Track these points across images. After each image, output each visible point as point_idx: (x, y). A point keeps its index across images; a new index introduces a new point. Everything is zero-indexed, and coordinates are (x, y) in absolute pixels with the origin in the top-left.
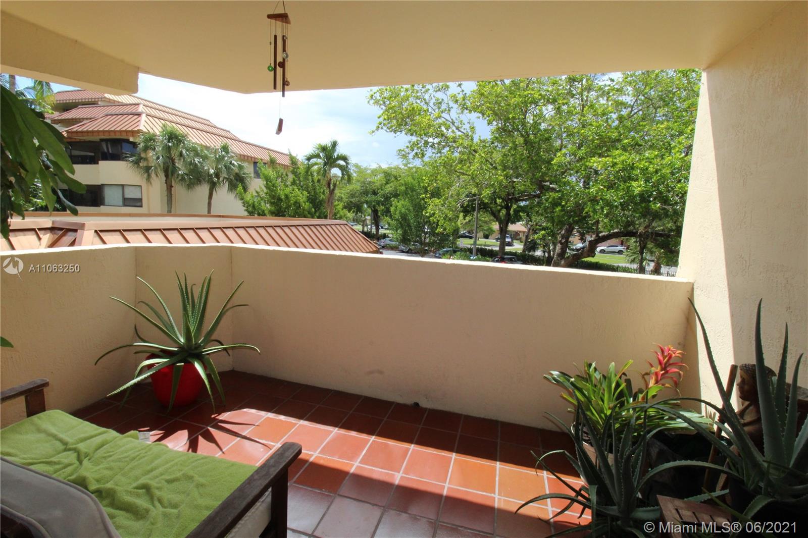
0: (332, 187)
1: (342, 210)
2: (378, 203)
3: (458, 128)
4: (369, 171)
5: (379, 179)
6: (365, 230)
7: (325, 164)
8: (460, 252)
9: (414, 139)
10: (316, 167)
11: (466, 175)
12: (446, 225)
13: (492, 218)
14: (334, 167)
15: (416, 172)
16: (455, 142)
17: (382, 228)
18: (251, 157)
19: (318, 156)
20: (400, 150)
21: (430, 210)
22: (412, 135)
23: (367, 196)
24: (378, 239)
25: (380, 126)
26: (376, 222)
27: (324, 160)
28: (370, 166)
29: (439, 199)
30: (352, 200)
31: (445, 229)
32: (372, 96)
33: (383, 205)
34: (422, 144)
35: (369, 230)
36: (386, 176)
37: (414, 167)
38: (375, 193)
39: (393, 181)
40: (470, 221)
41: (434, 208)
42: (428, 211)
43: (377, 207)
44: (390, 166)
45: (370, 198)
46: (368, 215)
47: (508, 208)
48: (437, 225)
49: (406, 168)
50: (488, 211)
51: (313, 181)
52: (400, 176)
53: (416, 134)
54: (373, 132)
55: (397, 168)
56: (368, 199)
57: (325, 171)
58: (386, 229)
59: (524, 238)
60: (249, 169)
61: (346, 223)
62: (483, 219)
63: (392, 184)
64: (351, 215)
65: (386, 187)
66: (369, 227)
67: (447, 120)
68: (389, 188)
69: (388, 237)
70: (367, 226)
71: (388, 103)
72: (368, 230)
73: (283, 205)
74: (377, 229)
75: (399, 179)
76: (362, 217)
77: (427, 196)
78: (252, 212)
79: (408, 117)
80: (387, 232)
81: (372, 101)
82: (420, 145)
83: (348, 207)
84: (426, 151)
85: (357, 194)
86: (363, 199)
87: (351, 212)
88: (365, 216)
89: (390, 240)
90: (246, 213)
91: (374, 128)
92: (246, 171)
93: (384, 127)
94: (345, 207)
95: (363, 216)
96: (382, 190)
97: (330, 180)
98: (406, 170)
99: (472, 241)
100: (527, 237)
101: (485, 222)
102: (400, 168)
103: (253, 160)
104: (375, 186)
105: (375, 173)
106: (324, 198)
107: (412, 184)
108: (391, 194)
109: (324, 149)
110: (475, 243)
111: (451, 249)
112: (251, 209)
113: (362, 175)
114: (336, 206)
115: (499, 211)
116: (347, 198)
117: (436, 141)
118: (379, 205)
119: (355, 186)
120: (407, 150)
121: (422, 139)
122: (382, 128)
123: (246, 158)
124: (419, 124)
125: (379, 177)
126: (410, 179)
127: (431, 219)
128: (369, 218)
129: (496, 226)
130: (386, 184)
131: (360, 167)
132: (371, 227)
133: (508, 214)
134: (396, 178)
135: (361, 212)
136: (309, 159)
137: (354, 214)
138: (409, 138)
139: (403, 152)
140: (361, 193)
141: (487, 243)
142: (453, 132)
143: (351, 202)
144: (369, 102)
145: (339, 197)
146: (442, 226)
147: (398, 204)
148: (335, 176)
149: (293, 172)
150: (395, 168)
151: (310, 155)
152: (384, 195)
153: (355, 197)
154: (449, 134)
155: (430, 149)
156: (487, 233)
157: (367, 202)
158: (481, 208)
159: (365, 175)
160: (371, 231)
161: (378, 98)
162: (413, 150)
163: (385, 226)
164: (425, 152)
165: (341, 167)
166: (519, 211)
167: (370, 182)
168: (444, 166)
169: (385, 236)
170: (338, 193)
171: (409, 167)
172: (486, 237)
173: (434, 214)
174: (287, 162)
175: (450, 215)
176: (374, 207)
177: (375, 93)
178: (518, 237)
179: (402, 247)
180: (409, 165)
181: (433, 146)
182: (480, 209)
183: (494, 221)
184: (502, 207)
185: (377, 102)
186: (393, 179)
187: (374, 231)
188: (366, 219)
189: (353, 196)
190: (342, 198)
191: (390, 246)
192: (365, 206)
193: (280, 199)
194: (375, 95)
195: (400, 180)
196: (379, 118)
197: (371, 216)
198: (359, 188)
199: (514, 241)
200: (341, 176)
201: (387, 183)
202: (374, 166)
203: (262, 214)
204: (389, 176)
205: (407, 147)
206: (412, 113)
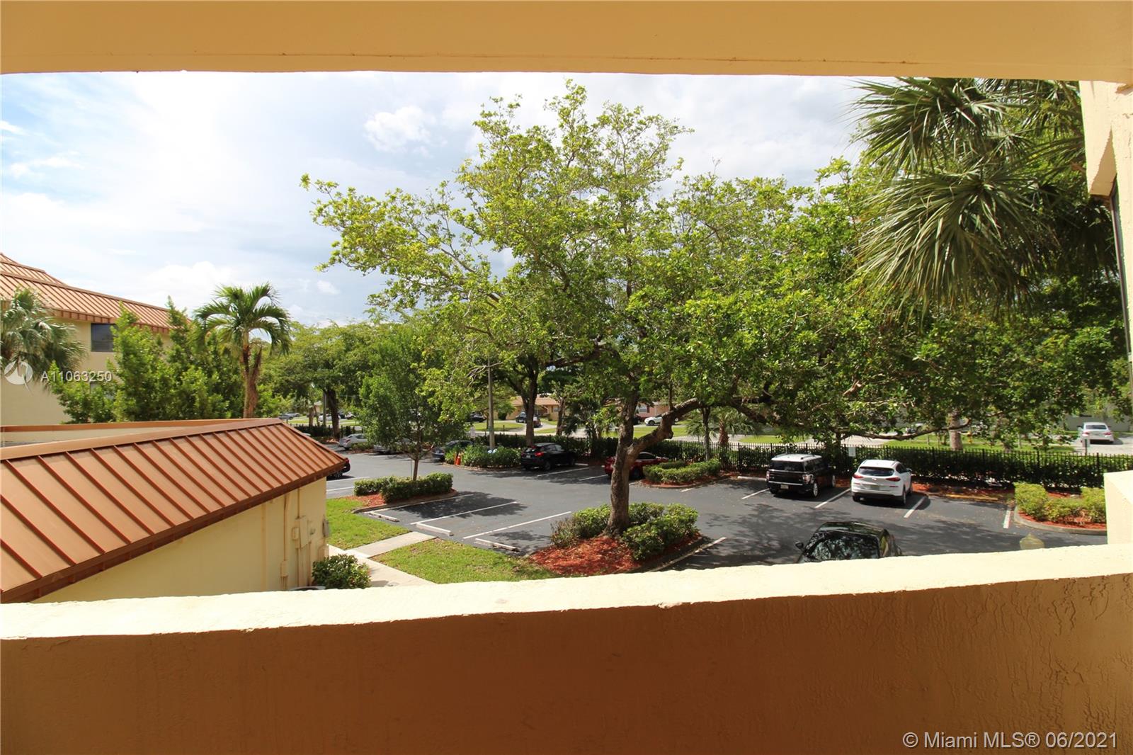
0: (252, 361)
1: (273, 396)
2: (335, 380)
3: (463, 264)
4: (317, 333)
5: (335, 343)
6: (315, 423)
7: (238, 323)
8: (471, 446)
9: (396, 278)
10: (219, 328)
11: (480, 331)
12: (454, 408)
13: (511, 390)
14: (254, 327)
15: (394, 332)
16: (461, 283)
17: (343, 417)
18: (86, 315)
19: (223, 309)
20: (373, 296)
21: (426, 387)
22: (392, 272)
23: (315, 370)
24: (338, 437)
25: (337, 257)
26: (332, 408)
27: (236, 317)
28: (318, 325)
29: (441, 368)
30: (289, 378)
31: (452, 415)
32: (321, 210)
33: (342, 383)
34: (409, 286)
35: (321, 424)
36: (345, 340)
37: (390, 325)
38: (328, 365)
39: (358, 347)
40: (481, 397)
41: (433, 383)
42: (425, 388)
43: (333, 387)
44: (353, 323)
45: (321, 373)
46: (319, 399)
47: (533, 377)
48: (440, 410)
49: (377, 326)
50: (505, 382)
51: (215, 353)
52: (369, 339)
53: (399, 271)
54: (324, 267)
55: (364, 326)
56: (317, 375)
57: (239, 333)
58: (348, 418)
59: (555, 415)
60: (81, 337)
61: (280, 421)
62: (497, 393)
63: (356, 351)
64: (288, 402)
65: (347, 355)
66: (321, 417)
67: (446, 252)
68: (352, 357)
69: (354, 432)
70: (316, 416)
71: (348, 223)
72: (318, 423)
73: (156, 396)
74: (335, 421)
75: (367, 342)
76: (307, 403)
77: (421, 365)
78: (82, 415)
79: (385, 245)
80: (351, 423)
81: (321, 219)
82: (407, 288)
83: (283, 390)
84: (418, 297)
85: (298, 369)
86: (309, 376)
87: (289, 397)
88: (312, 402)
89: (359, 437)
90: (69, 418)
91: (327, 262)
92: (71, 340)
93: (343, 260)
94: (276, 391)
95: (309, 402)
96: (340, 360)
97: (248, 349)
98: (379, 329)
99: (484, 425)
100: (560, 413)
101: (501, 397)
102: (369, 326)
103: (90, 319)
104: (328, 355)
105: (326, 334)
106: (238, 380)
107: (392, 349)
108: (355, 366)
109: (236, 296)
110: (491, 429)
111: (457, 441)
112: (79, 409)
113: (304, 338)
114: (261, 392)
115: (522, 381)
116: (280, 376)
117: (430, 281)
118: (336, 383)
119: (296, 357)
120: (386, 297)
121: (409, 279)
122: (340, 261)
123: (74, 316)
124: (404, 254)
125: (334, 340)
126: (386, 343)
127: (428, 400)
128: (319, 403)
129: (517, 401)
130: (346, 351)
131: (302, 327)
132: (324, 418)
133: (534, 384)
134: (362, 341)
135: (305, 396)
136: (204, 315)
137: (293, 401)
138: (388, 276)
139: (378, 299)
140: (304, 367)
141: (506, 427)
142: (457, 270)
143: (287, 381)
144: (315, 219)
145: (265, 374)
146: (448, 410)
147: (371, 381)
148: (257, 342)
149: (177, 338)
150: (360, 327)
151: (208, 308)
152: (344, 368)
153: (294, 373)
154: (451, 272)
155: (423, 293)
156: (503, 412)
157: (315, 380)
158: (496, 379)
159: (310, 339)
160: (324, 425)
161: (332, 214)
162: (396, 296)
163: (347, 414)
164: (416, 300)
165: (269, 327)
166: (550, 380)
167: (320, 349)
168: (449, 319)
169: (348, 431)
170: (263, 370)
171: (383, 325)
172: (503, 417)
173: (434, 392)
174: (163, 321)
175: (459, 392)
176: (328, 386)
177: (325, 207)
178: (545, 414)
179: (378, 447)
180: (381, 322)
181: (426, 290)
182: (494, 379)
183: (514, 395)
184: (525, 375)
185: (330, 221)
186: (358, 343)
187: (329, 424)
188: (315, 407)
189: (290, 371)
190: (270, 376)
191: (359, 447)
192: (312, 385)
193: (149, 386)
194: (326, 209)
195: (369, 344)
196: (334, 246)
197: (323, 401)
198: (300, 359)
199: (542, 420)
200: (270, 341)
201: (348, 350)
202: (326, 325)
203: (105, 418)
204: (350, 339)
205: (387, 292)
206: (391, 238)
